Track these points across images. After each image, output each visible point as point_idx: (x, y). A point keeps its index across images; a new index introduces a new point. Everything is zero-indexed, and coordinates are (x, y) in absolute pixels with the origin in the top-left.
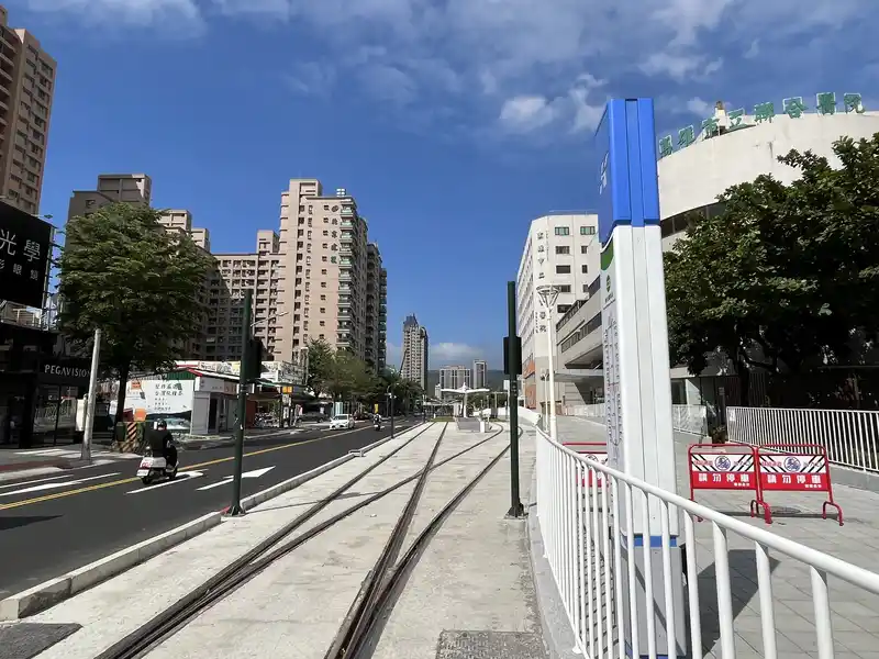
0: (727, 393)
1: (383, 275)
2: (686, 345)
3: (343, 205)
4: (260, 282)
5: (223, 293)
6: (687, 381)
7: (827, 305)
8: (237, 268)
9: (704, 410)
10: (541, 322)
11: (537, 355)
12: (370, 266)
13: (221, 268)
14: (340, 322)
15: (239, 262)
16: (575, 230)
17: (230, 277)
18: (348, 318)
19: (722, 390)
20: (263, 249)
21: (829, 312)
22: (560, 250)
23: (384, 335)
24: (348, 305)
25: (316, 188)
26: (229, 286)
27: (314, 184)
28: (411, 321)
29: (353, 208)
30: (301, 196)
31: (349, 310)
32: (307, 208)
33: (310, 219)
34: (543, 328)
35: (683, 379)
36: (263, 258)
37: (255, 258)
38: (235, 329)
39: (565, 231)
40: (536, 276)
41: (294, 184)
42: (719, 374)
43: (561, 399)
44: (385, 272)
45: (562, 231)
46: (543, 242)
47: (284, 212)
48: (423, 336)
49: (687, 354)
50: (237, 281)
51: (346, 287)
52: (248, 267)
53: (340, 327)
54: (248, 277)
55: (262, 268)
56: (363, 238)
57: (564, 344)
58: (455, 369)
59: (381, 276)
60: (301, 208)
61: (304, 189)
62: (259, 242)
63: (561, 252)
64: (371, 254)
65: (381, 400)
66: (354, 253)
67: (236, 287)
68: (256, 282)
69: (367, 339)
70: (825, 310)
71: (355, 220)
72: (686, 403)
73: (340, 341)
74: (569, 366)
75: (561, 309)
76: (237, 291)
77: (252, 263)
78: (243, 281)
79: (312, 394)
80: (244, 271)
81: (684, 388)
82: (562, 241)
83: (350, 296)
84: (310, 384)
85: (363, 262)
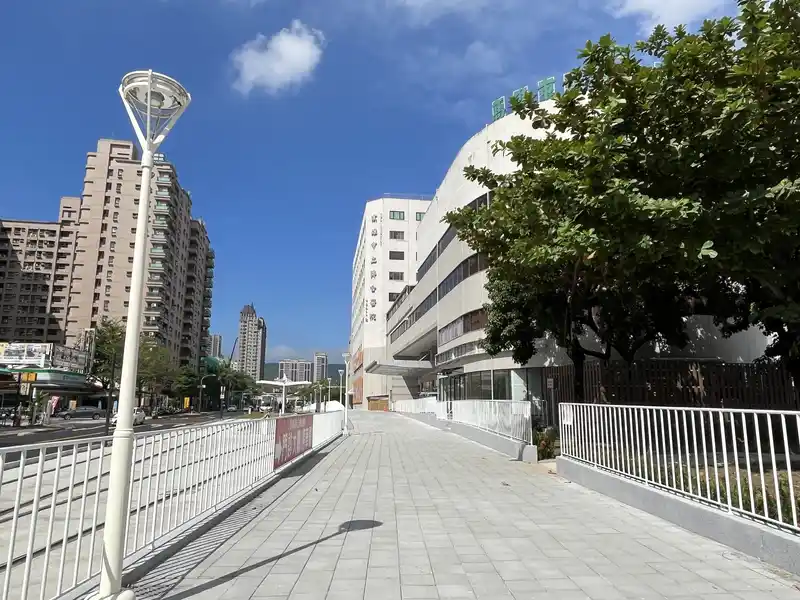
0: (556, 385)
1: (209, 257)
2: (512, 326)
3: (160, 172)
4: (60, 255)
5: (12, 267)
6: (513, 373)
7: (709, 244)
8: (33, 237)
9: (528, 405)
10: (371, 310)
11: (366, 346)
12: (193, 243)
13: (11, 236)
14: (149, 304)
15: (35, 231)
16: (410, 215)
17: (23, 247)
18: (159, 299)
19: (550, 381)
20: (66, 218)
21: (713, 254)
22: (395, 235)
23: (207, 322)
24: (160, 284)
25: (130, 151)
26: (21, 258)
27: (128, 147)
28: (249, 311)
29: (172, 176)
30: (111, 159)
31: (161, 290)
32: (115, 173)
33: (119, 185)
34: (373, 317)
35: (509, 370)
36: (66, 228)
37: (57, 228)
38: (25, 308)
39: (398, 215)
40: (369, 260)
41: (104, 145)
42: (547, 364)
43: (388, 393)
44: (213, 252)
45: (397, 216)
46: (376, 226)
47: (89, 175)
48: (262, 327)
49: (512, 338)
50: (32, 253)
51: (159, 265)
52: (47, 238)
53: (148, 309)
54: (46, 249)
55: (64, 239)
56: (184, 213)
57: (393, 335)
58: (295, 362)
59: (207, 258)
60: (110, 172)
61: (116, 151)
62: (62, 209)
63: (395, 238)
64: (194, 232)
65: (192, 392)
66: (171, 227)
67: (30, 259)
68: (55, 255)
69: (185, 325)
70: (708, 250)
71: (174, 190)
72: (510, 398)
73: (147, 324)
74: (397, 357)
75: (392, 297)
76: (31, 264)
77: (53, 233)
78: (40, 253)
79: (99, 384)
80: (41, 242)
81: (510, 381)
82: (397, 226)
83: (162, 275)
84: (94, 372)
85: (184, 239)
